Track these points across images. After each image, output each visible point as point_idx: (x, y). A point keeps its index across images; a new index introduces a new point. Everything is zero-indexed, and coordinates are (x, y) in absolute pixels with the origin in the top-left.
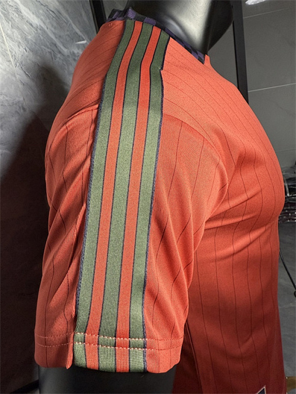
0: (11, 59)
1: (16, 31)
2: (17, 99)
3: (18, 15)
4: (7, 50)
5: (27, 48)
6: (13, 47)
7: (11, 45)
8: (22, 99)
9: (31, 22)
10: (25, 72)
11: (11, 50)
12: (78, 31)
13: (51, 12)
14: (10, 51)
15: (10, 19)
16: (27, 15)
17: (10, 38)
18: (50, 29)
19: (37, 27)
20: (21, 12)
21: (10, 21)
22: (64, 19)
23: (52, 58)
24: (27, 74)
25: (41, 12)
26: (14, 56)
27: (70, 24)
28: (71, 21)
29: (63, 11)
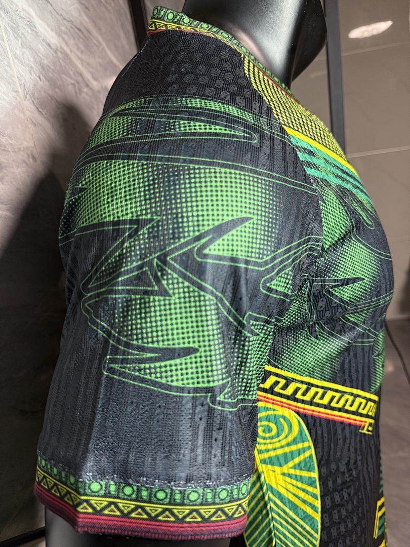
0: (19, 89)
1: (27, 52)
2: (25, 144)
3: (32, 30)
5: (41, 76)
6: (22, 73)
7: (19, 69)
9: (48, 41)
11: (19, 76)
13: (77, 30)
14: (18, 78)
15: (20, 35)
16: (43, 31)
17: (19, 60)
18: (74, 53)
19: (57, 49)
20: (35, 27)
21: (20, 37)
22: (94, 41)
23: (76, 93)
24: (40, 111)
25: (63, 28)
26: (23, 85)
27: (103, 49)
28: (104, 44)
29: (94, 31)
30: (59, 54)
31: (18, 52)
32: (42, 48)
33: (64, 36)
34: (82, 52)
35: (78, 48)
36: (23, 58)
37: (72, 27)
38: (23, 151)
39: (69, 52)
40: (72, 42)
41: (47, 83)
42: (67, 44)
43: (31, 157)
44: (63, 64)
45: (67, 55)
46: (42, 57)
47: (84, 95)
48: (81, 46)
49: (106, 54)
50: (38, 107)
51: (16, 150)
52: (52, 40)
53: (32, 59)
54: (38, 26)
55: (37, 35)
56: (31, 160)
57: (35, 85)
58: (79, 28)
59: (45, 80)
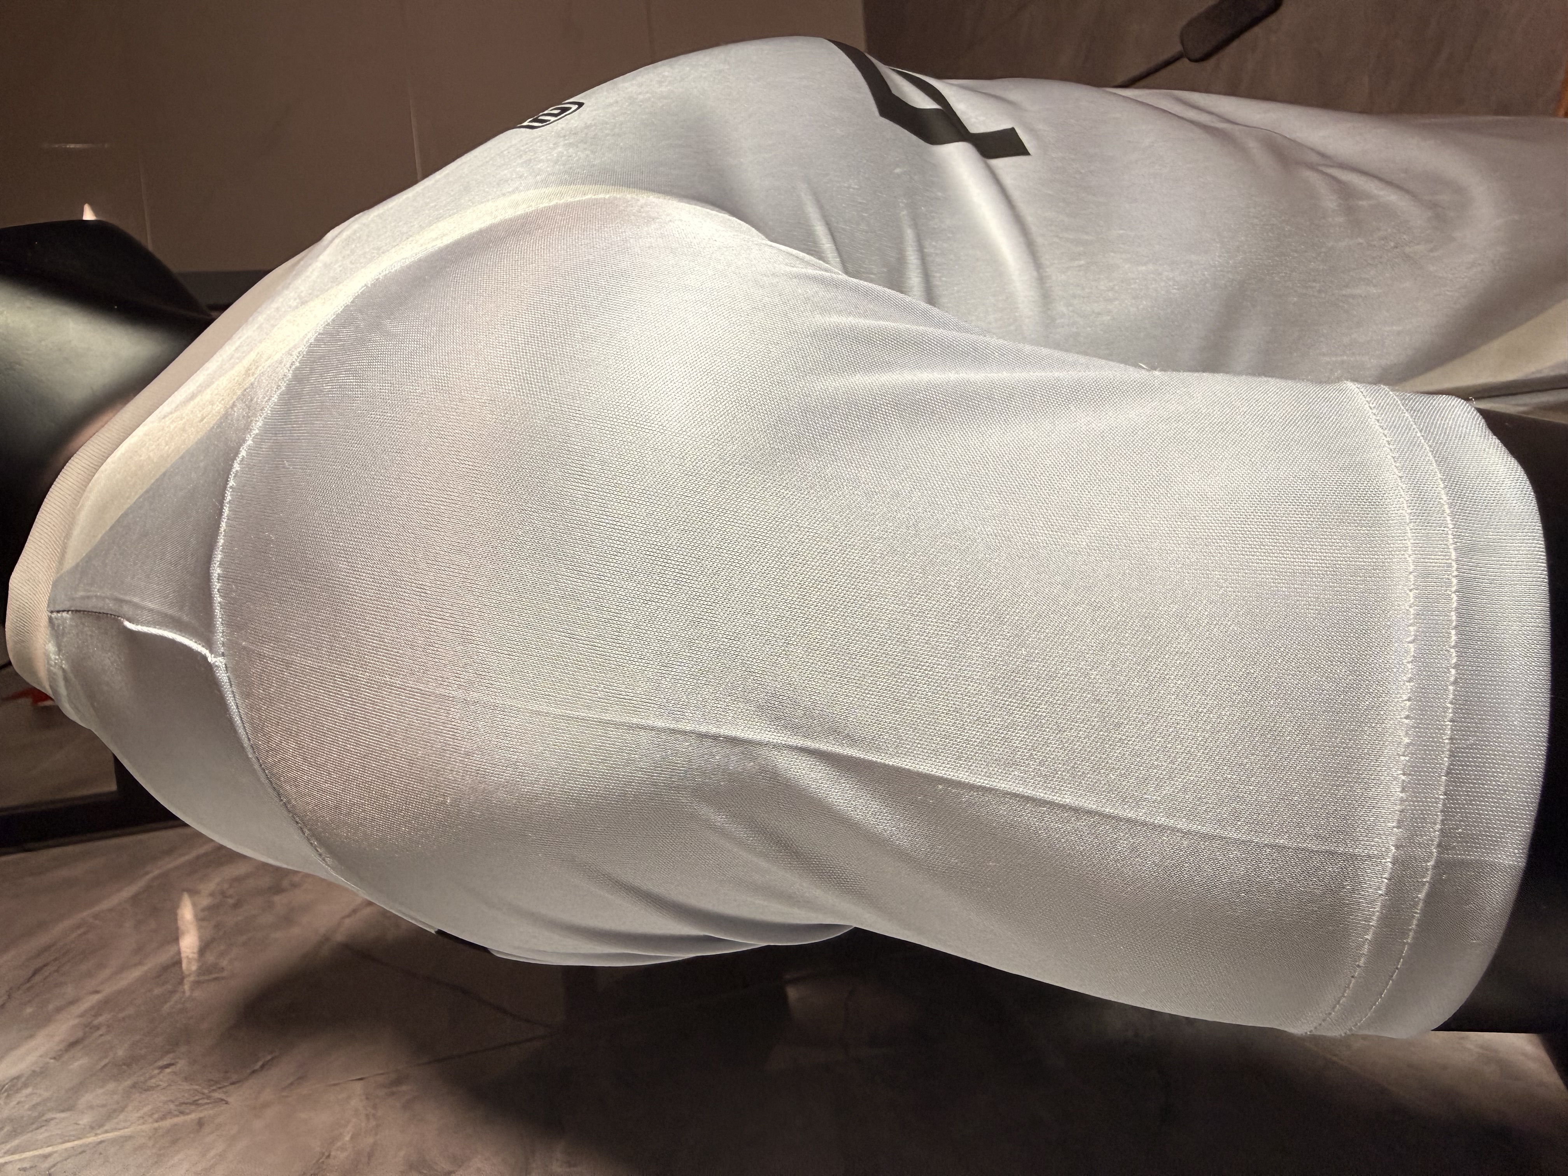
0: (193, 1116)
1: (87, 1098)
2: (355, 1103)
3: (25, 1085)
4: (156, 1129)
5: (161, 1063)
6: (146, 1109)
7: (138, 1115)
8: (358, 1087)
9: (62, 1046)
10: (254, 1072)
11: (156, 1116)
12: (128, 892)
13: (38, 978)
14: (163, 1118)
15: (36, 1114)
16: (32, 1058)
17: (109, 1117)
18: (102, 983)
19: (86, 1026)
20: (18, 1078)
21: (42, 1115)
22: (74, 935)
23: (216, 979)
24: (263, 1067)
25: (29, 1010)
26: (182, 1108)
27: (96, 917)
28: (86, 914)
29: (42, 940)
30: (101, 1019)
31: (85, 1120)
32: (79, 1062)
33: (51, 1007)
34: (101, 966)
35: (89, 974)
36: (104, 1106)
37: (28, 989)
38: (375, 1107)
39: (96, 998)
40: (70, 991)
41: (183, 1049)
42: (72, 1003)
43: (394, 1089)
44: (131, 1011)
45: (106, 1004)
46: (105, 1061)
47: (224, 963)
48: (84, 967)
49: (110, 910)
50: (249, 1071)
51: (373, 1123)
52: (57, 1039)
53: (111, 1086)
54: (13, 1071)
55: (39, 1074)
56: (404, 1088)
57: (186, 1079)
58: (30, 973)
59: (171, 1055)
